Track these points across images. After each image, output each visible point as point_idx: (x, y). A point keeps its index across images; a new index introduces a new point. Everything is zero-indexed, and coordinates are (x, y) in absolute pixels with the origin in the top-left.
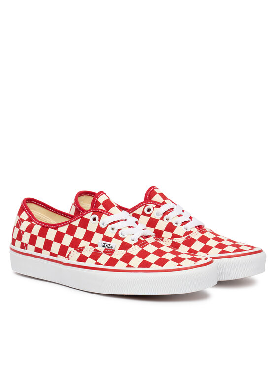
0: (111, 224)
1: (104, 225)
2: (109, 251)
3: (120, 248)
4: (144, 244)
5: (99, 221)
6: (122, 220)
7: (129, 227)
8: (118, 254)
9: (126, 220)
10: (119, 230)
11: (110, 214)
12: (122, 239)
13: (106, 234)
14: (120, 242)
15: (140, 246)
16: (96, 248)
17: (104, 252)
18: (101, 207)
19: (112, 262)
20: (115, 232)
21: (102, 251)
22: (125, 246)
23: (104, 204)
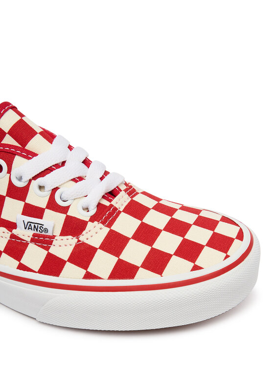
0: (35, 178)
1: (20, 179)
2: (43, 240)
3: (64, 233)
4: (110, 215)
5: (9, 171)
6: (57, 166)
7: (74, 180)
8: (63, 248)
9: (63, 163)
10: (55, 190)
11: (30, 155)
12: (64, 210)
13: (29, 200)
14: (62, 217)
15: (103, 223)
16: (14, 232)
17: (32, 240)
18: (8, 140)
19: (52, 265)
20: (47, 194)
21: (29, 240)
22: (73, 227)
23: (13, 132)
